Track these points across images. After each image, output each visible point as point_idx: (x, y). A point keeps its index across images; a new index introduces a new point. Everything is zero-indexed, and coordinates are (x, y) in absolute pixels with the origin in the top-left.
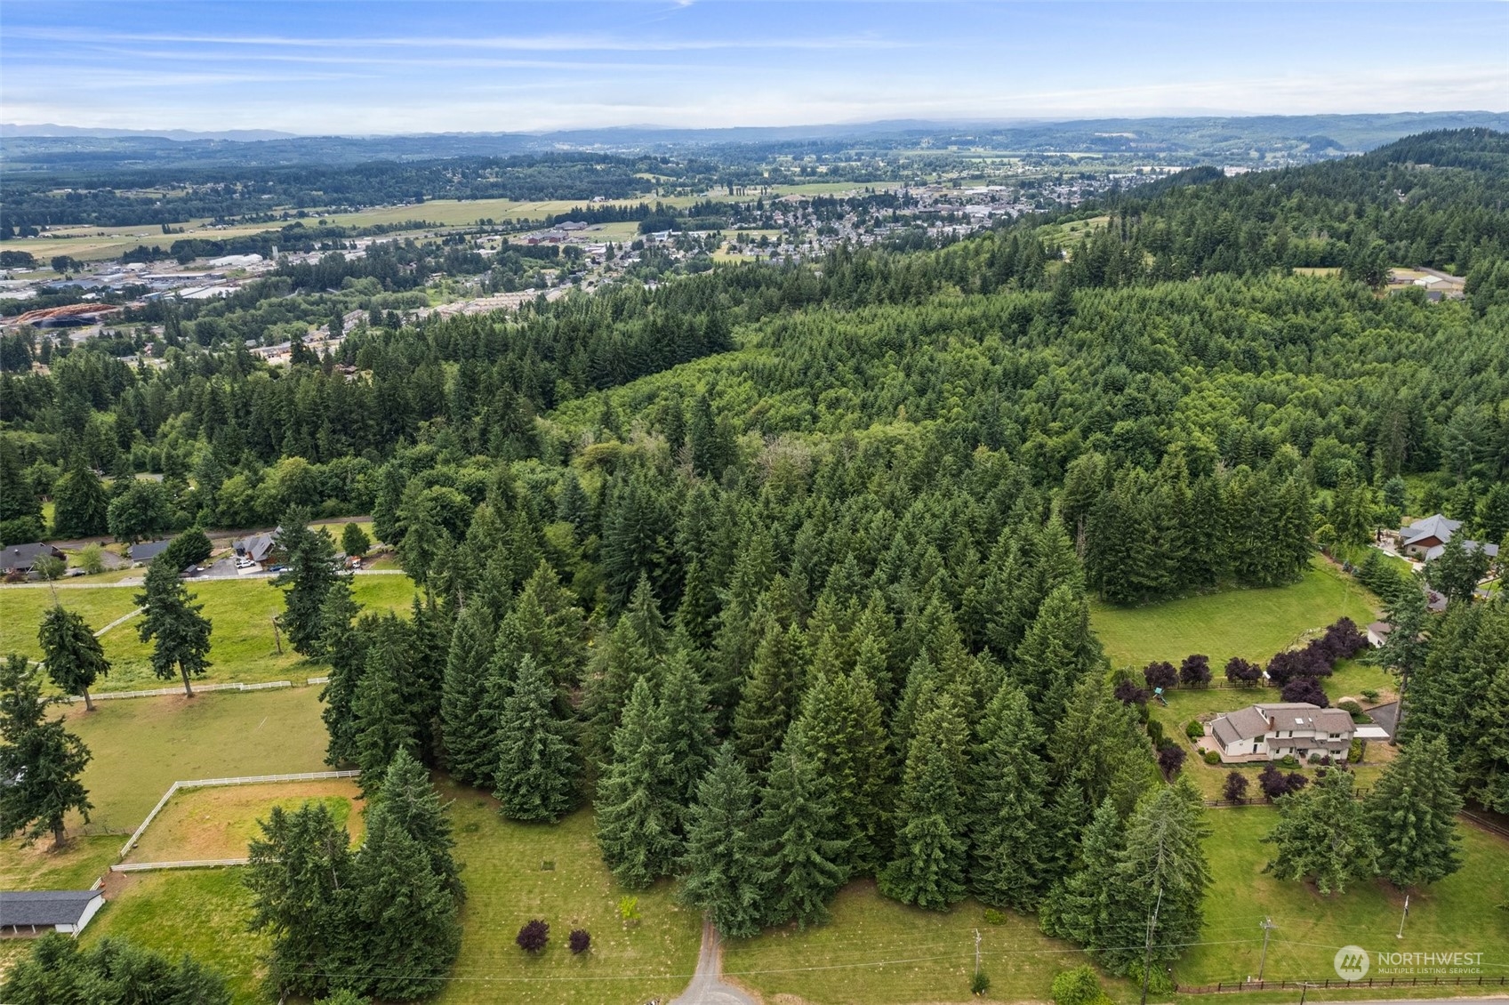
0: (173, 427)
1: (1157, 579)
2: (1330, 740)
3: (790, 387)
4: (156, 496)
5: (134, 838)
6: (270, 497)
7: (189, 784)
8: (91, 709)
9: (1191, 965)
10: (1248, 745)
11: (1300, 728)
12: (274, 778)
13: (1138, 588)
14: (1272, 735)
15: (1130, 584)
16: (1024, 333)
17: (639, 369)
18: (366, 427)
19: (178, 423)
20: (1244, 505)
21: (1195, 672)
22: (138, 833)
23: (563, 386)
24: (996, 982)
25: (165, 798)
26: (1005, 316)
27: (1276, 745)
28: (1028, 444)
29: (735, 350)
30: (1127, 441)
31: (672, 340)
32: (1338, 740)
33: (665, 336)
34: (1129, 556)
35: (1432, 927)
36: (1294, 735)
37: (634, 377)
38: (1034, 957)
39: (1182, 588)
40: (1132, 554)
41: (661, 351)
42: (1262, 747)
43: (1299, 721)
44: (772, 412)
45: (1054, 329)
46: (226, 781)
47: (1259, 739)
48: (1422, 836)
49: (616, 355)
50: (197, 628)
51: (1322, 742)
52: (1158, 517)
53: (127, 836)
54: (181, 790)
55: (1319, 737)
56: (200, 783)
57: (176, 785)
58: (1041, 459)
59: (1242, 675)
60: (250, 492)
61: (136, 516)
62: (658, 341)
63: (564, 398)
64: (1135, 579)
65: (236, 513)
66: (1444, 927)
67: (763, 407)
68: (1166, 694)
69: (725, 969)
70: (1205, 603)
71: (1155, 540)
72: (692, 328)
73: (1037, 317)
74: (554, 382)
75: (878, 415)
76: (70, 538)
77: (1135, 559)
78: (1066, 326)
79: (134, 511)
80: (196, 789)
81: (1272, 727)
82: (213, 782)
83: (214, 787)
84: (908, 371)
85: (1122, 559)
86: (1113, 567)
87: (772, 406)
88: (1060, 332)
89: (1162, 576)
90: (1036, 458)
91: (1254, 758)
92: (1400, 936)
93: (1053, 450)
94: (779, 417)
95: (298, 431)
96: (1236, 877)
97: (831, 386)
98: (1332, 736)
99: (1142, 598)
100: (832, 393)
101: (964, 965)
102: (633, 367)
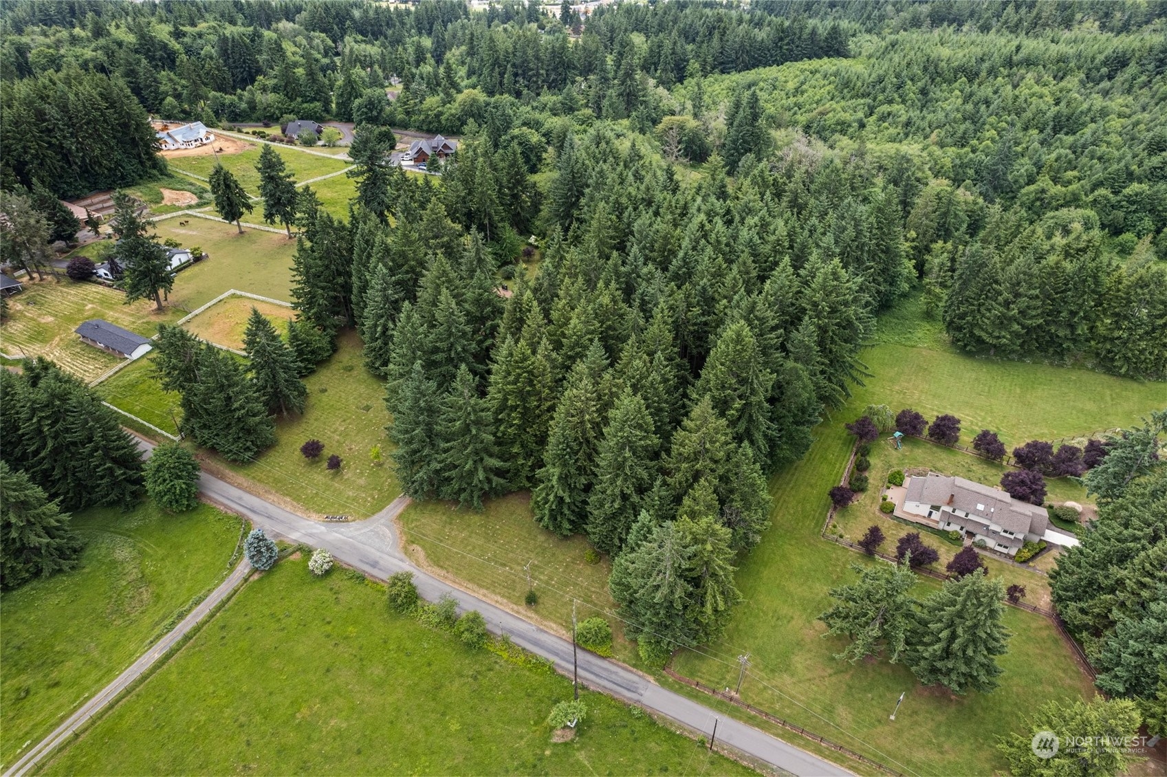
0: (454, 55)
1: (998, 337)
2: (1003, 534)
3: (857, 96)
4: (380, 102)
5: (190, 316)
6: (452, 115)
7: (238, 293)
8: (241, 233)
9: (698, 657)
10: (924, 510)
11: (978, 513)
12: (277, 302)
13: (980, 341)
14: (949, 509)
15: (972, 334)
16: (1110, 78)
17: (760, 61)
18: (538, 75)
19: (457, 53)
20: (1128, 293)
21: (945, 432)
22: (194, 313)
23: (694, 65)
24: (546, 602)
25: (221, 297)
26: (1101, 58)
27: (949, 518)
28: (1032, 188)
29: (846, 57)
30: (1133, 203)
31: (792, 41)
32: (1012, 537)
33: (788, 36)
34: (979, 311)
35: (931, 724)
36: (970, 517)
37: (754, 66)
38: (590, 597)
39: (1029, 353)
40: (982, 309)
41: (781, 47)
42: (936, 515)
43: (981, 507)
44: (831, 115)
45: (1144, 78)
46: (255, 296)
47: (937, 508)
48: (947, 653)
49: (742, 45)
50: (289, 195)
51: (994, 532)
52: (1018, 284)
53: (187, 313)
54: (233, 296)
55: (993, 527)
56: (243, 293)
57: (232, 291)
58: (1038, 203)
59: (988, 447)
60: (440, 109)
61: (366, 113)
62: (781, 39)
63: (691, 75)
64: (977, 332)
65: (430, 123)
66: (943, 729)
67: (825, 109)
68: (903, 440)
69: (400, 517)
70: (1044, 372)
71: (1007, 304)
72: (814, 32)
73: (1133, 63)
74: (688, 61)
75: (914, 134)
76: (341, 120)
77: (983, 316)
78: (1159, 77)
79: (365, 110)
80: (241, 297)
81: (951, 501)
82: (249, 295)
83: (249, 298)
84: (967, 98)
85: (973, 311)
86: (962, 317)
87: (834, 110)
88: (1150, 82)
89: (1004, 337)
90: (1033, 202)
91: (924, 522)
92: (892, 718)
93: (1052, 198)
94: (833, 121)
95: (493, 70)
96: (805, 610)
97: (890, 102)
98: (1005, 531)
99: (979, 352)
100: (885, 108)
101: (540, 580)
102: (756, 59)
